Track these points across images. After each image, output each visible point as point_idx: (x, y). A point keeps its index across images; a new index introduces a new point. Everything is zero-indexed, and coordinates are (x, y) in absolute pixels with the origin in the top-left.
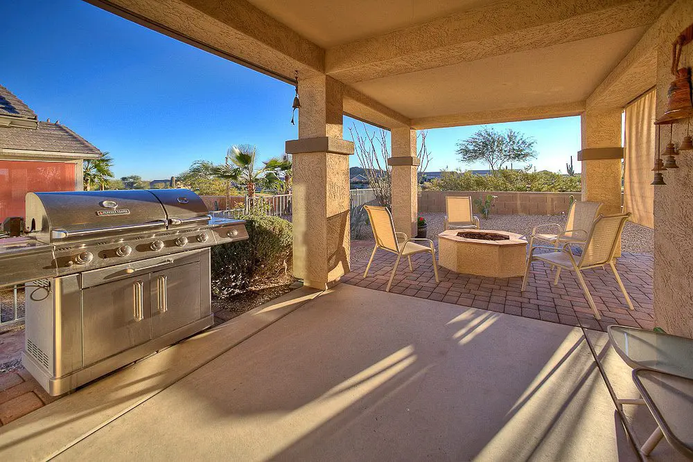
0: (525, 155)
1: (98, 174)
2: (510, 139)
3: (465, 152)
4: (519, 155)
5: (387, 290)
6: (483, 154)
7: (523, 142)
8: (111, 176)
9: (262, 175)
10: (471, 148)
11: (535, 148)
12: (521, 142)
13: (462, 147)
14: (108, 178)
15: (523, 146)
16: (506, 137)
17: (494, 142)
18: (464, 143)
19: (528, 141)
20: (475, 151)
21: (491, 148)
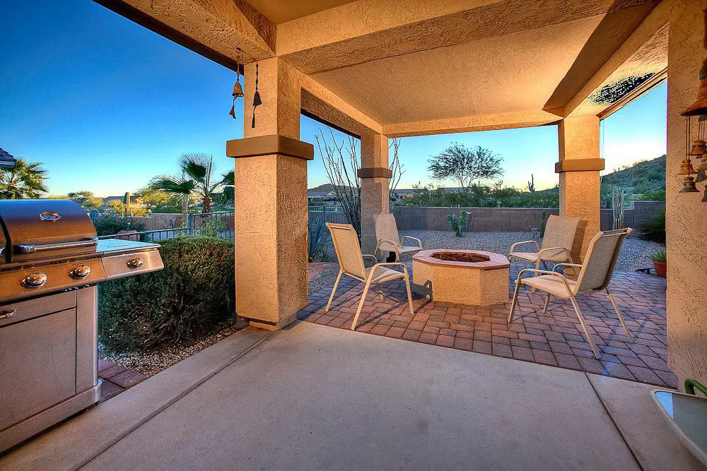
0: (493, 173)
1: (28, 187)
2: (479, 155)
3: (436, 168)
4: (487, 172)
5: (353, 328)
6: (453, 170)
7: (491, 159)
8: (44, 191)
9: (220, 190)
10: (442, 164)
11: (502, 164)
12: (489, 159)
13: (433, 164)
14: (40, 192)
15: (490, 163)
16: (475, 154)
17: (463, 159)
18: (435, 159)
19: (495, 158)
20: (446, 168)
21: (461, 164)
